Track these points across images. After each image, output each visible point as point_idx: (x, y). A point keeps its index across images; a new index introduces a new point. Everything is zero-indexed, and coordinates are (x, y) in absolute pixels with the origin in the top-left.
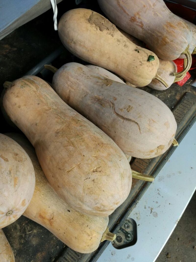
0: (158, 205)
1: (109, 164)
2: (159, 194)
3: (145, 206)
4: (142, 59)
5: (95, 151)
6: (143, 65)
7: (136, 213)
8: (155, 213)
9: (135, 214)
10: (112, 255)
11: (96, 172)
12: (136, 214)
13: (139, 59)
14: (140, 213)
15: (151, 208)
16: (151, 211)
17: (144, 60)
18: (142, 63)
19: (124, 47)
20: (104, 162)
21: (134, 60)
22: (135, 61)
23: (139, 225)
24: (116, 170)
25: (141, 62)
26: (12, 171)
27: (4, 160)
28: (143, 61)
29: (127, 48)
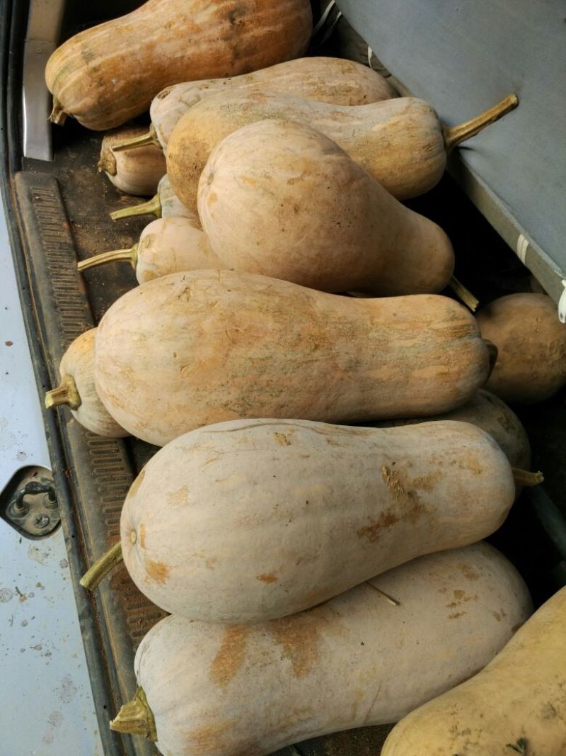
0: (17, 622)
1: (181, 321)
2: (38, 648)
3: (43, 588)
4: (477, 744)
5: (225, 311)
6: (449, 735)
7: (49, 557)
8: (7, 597)
9: (47, 552)
10: (22, 453)
11: (184, 290)
12: (47, 555)
13: (481, 731)
14: (41, 563)
15: (25, 598)
16: (19, 592)
17: (469, 746)
18: (458, 734)
19: (546, 702)
20: (193, 313)
21: (482, 716)
22: (477, 715)
23: (20, 541)
24: (163, 326)
25: (463, 733)
26: (268, 181)
27: (293, 179)
28: (468, 742)
29: (539, 714)
